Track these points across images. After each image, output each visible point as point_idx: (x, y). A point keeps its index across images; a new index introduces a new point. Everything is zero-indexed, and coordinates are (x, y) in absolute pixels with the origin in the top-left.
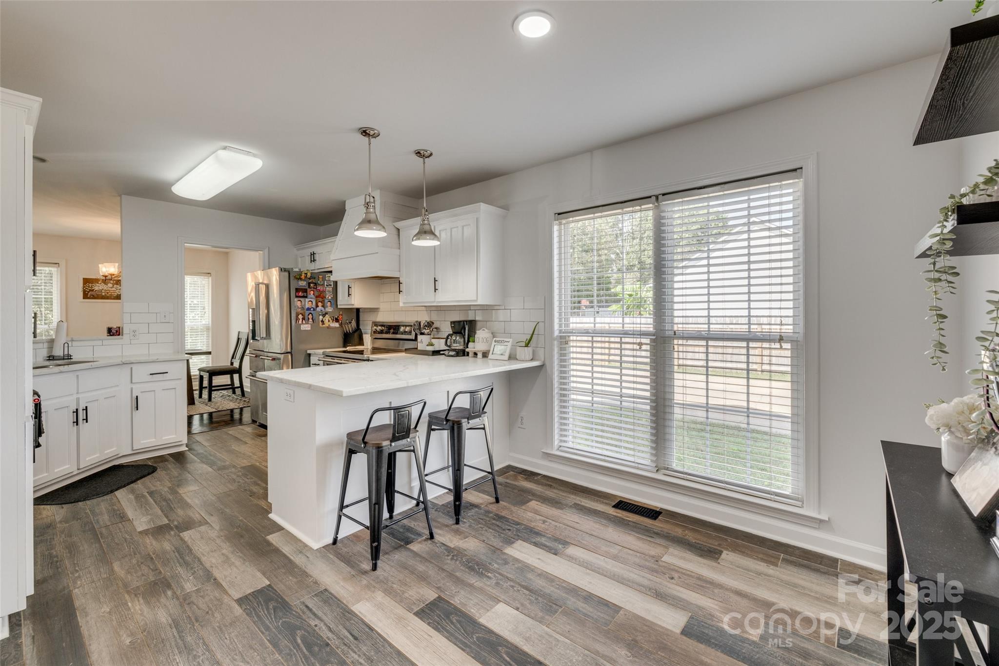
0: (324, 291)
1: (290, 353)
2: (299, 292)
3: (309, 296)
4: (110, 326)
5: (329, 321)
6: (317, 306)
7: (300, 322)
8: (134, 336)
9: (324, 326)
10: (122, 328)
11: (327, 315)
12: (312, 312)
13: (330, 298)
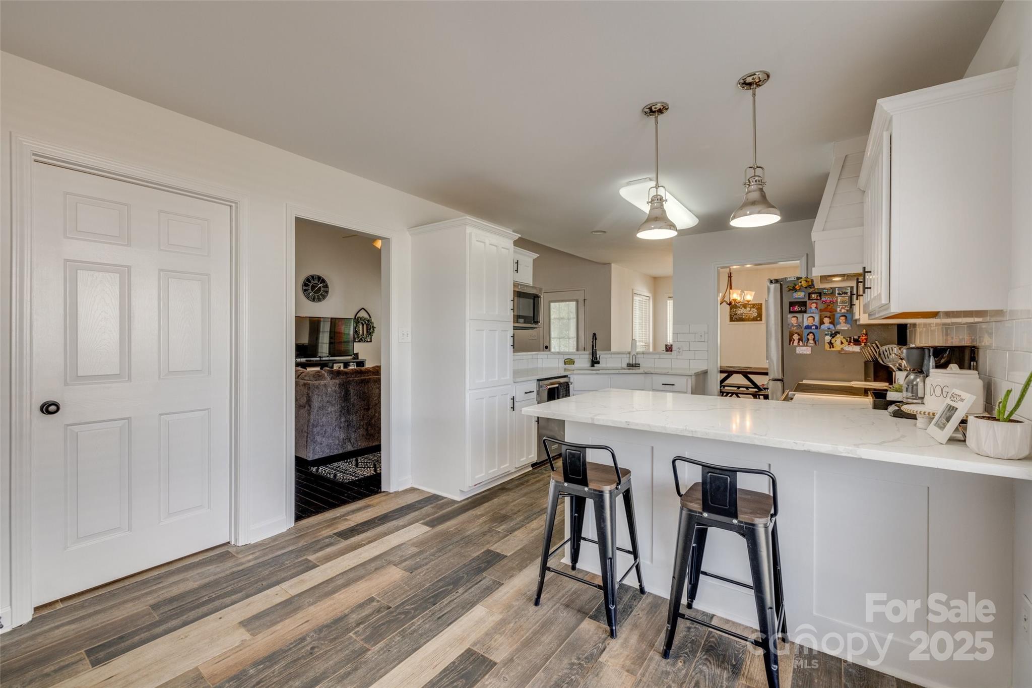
0: (834, 303)
1: (781, 380)
2: (795, 306)
3: (809, 311)
5: (842, 343)
6: (822, 323)
7: (796, 343)
8: (679, 352)
9: (832, 349)
11: (838, 335)
12: (814, 331)
13: (843, 311)
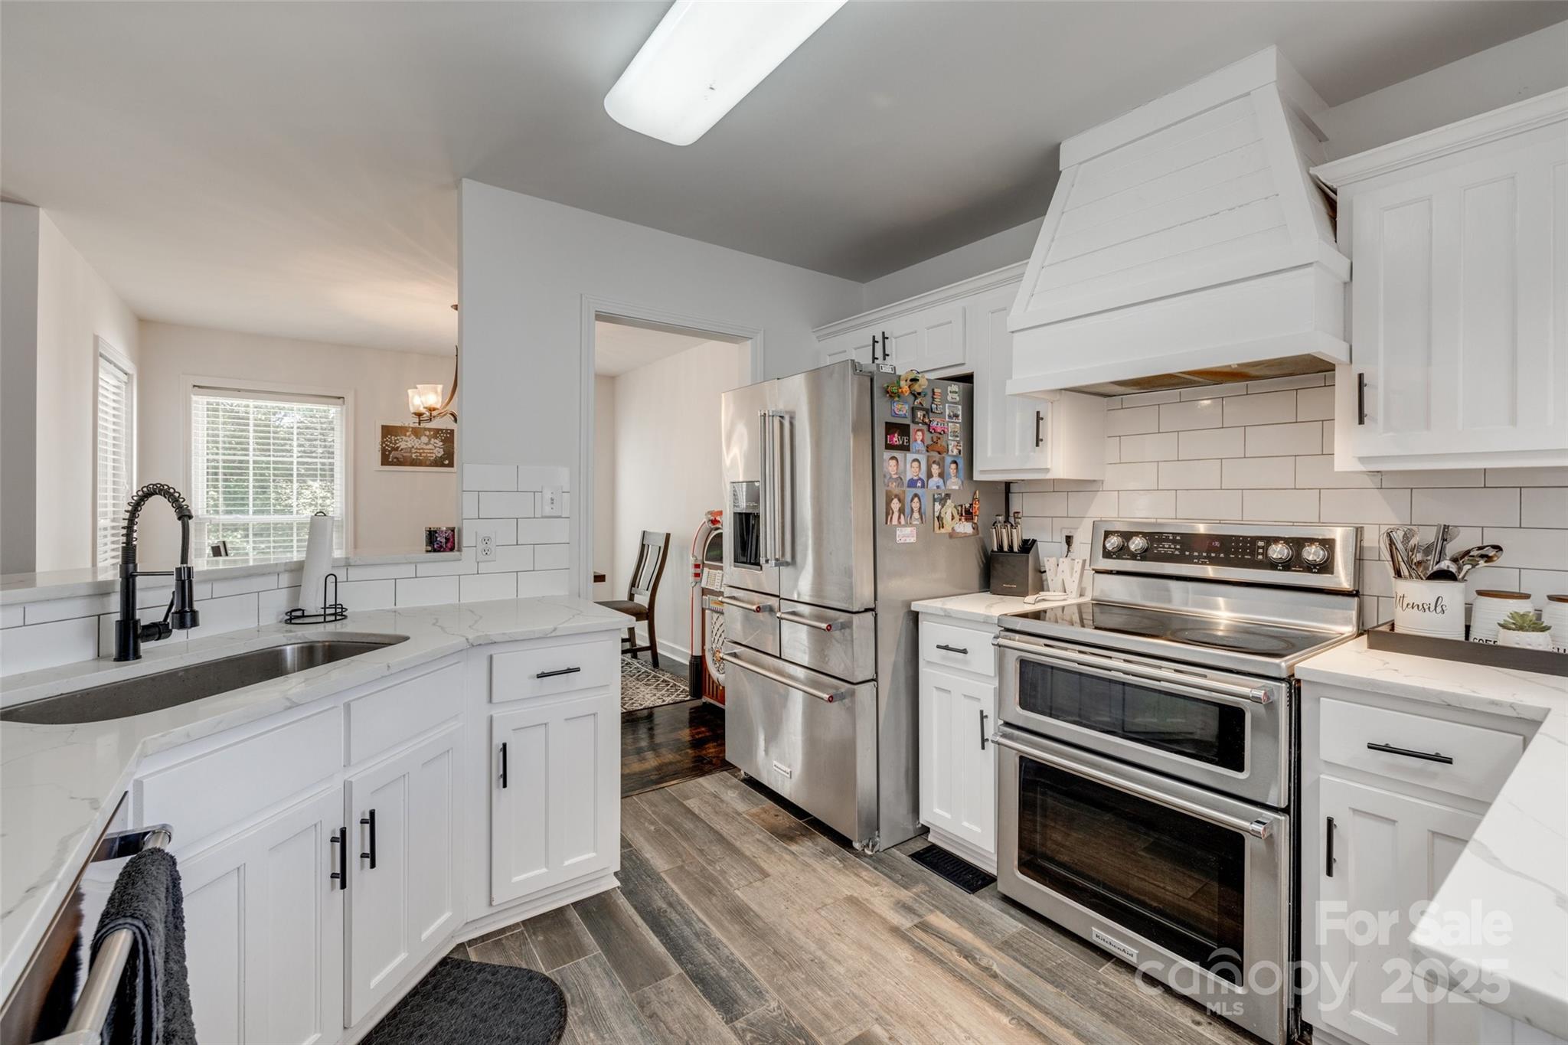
0: (944, 433)
1: (873, 610)
3: (912, 446)
4: (434, 526)
5: (953, 518)
8: (486, 552)
9: (942, 531)
10: (460, 531)
11: (949, 502)
13: (956, 451)
